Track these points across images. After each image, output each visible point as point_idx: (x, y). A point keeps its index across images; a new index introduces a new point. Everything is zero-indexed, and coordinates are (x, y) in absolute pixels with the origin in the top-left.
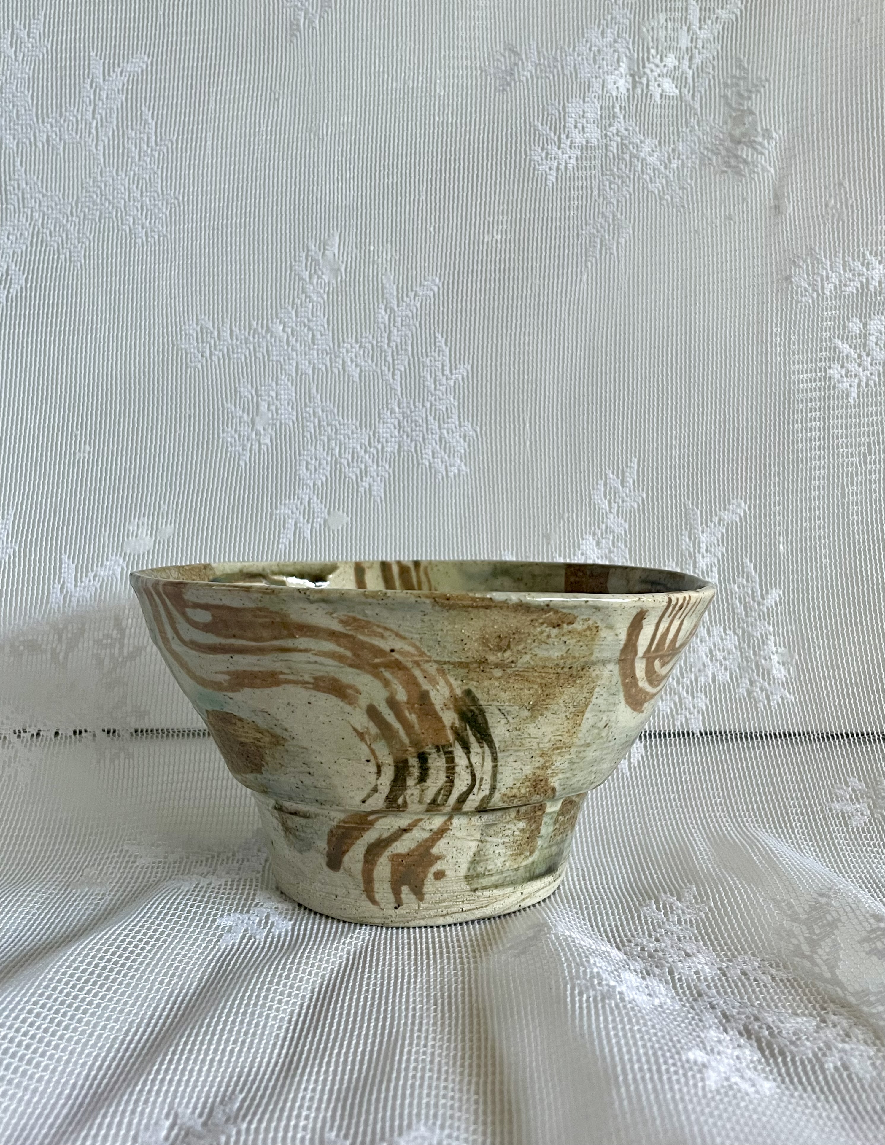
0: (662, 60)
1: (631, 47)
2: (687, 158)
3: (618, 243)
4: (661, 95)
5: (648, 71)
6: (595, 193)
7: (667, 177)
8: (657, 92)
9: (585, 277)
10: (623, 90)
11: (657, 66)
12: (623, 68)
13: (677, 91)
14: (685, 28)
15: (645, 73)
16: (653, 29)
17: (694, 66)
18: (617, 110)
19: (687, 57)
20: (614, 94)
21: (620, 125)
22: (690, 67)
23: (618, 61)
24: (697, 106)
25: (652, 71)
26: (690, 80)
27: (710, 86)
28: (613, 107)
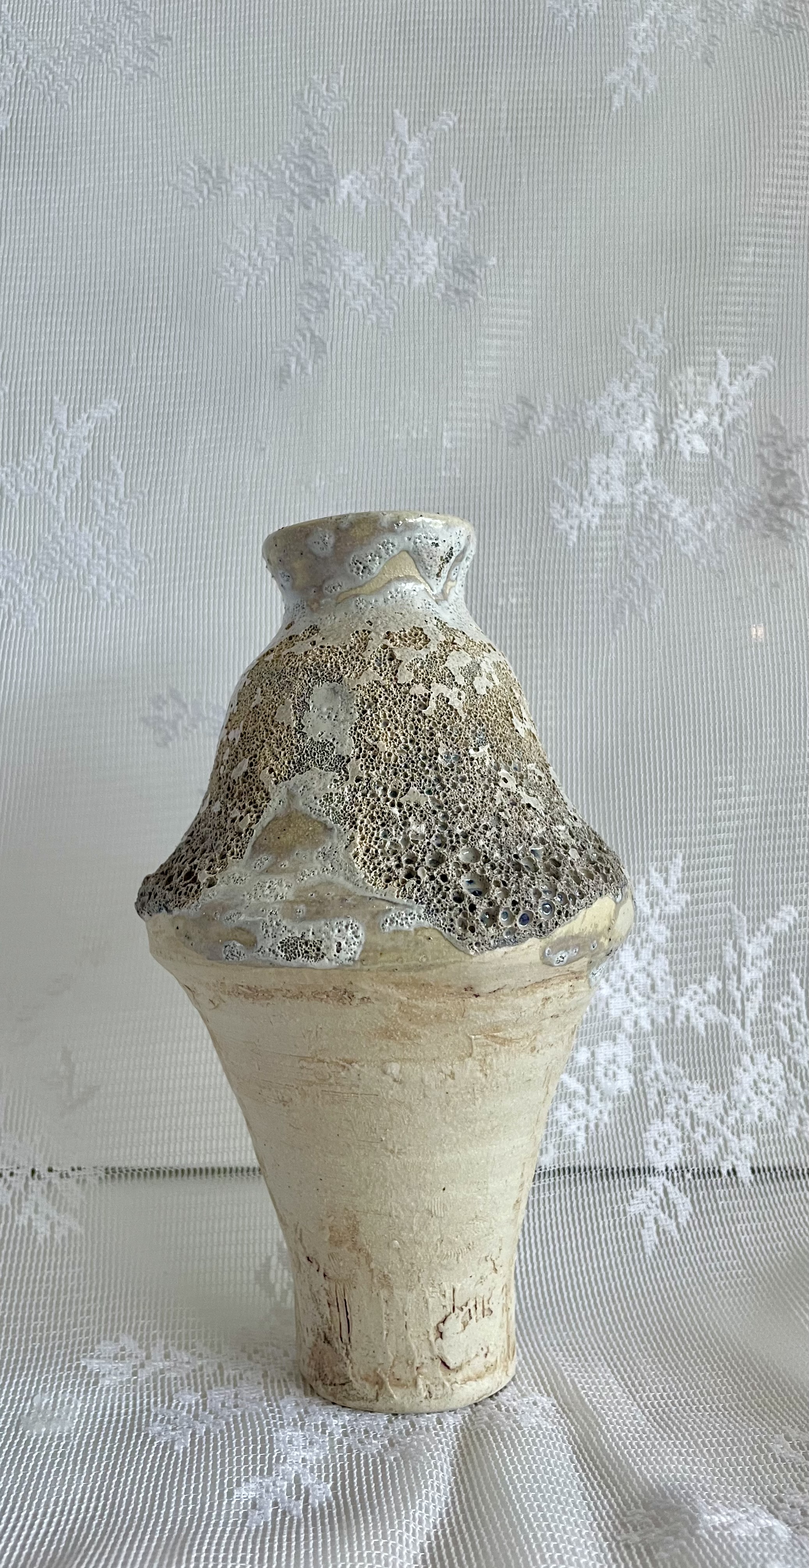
0: (691, 415)
1: (657, 401)
2: (723, 520)
3: (649, 609)
4: (691, 453)
5: (676, 426)
6: (621, 554)
7: (701, 540)
8: (686, 450)
9: (613, 646)
10: (650, 446)
11: (687, 422)
12: (650, 422)
13: (708, 450)
14: (714, 384)
15: (673, 429)
16: (681, 384)
17: (725, 424)
18: (644, 466)
19: (717, 414)
20: (640, 450)
21: (647, 482)
22: (720, 424)
23: (644, 416)
24: (730, 465)
25: (681, 426)
26: (721, 438)
27: (743, 445)
28: (640, 463)
